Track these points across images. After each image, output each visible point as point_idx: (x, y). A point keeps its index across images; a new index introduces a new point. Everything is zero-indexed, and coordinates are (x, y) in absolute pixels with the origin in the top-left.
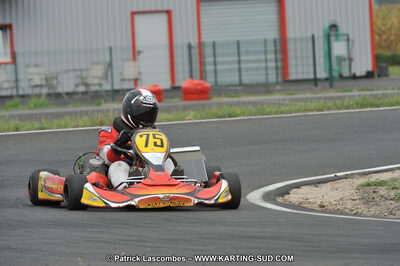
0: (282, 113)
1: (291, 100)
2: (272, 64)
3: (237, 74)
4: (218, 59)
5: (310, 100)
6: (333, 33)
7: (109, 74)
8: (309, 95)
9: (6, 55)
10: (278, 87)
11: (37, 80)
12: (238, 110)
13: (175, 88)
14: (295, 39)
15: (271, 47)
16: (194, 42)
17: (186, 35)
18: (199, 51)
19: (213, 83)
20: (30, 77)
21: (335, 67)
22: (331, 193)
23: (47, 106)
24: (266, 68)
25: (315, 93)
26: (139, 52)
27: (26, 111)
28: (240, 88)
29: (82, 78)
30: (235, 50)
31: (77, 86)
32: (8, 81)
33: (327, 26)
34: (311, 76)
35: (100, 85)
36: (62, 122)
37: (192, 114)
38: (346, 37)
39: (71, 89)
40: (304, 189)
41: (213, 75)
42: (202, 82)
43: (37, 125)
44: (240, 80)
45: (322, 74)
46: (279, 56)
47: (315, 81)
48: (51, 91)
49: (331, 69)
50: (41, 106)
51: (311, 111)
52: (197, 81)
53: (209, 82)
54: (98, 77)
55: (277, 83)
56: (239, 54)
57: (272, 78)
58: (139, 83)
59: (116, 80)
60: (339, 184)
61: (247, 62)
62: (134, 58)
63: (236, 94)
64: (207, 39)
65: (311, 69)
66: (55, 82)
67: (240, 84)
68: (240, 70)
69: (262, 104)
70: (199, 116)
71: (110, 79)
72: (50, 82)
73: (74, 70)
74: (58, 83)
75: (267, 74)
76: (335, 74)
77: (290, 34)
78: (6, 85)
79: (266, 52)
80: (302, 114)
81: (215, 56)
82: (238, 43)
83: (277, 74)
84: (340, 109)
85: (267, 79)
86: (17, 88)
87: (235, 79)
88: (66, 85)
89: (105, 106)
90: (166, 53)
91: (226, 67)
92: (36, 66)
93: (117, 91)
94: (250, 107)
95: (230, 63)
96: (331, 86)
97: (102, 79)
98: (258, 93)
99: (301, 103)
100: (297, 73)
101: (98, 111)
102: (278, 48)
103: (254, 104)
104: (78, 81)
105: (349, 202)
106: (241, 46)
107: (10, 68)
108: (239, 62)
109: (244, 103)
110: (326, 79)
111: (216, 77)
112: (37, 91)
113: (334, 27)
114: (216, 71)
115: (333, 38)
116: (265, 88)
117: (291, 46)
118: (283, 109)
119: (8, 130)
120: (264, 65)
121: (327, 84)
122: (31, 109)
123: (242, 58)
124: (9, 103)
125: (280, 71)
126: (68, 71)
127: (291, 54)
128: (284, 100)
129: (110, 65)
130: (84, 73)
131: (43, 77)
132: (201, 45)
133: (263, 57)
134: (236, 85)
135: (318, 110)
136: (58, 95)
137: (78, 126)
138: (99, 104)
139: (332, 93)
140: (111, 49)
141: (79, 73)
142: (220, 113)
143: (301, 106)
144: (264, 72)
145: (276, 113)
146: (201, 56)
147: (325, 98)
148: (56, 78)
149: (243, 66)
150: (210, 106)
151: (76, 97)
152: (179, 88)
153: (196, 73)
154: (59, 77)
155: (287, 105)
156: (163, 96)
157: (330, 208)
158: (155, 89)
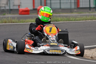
0: (77, 20)
1: (81, 16)
2: (73, 1)
3: (59, 4)
5: (88, 16)
7: (9, 3)
8: (87, 14)
10: (75, 10)
12: (59, 19)
22: (95, 53)
24: (71, 3)
25: (89, 13)
28: (60, 10)
34: (88, 6)
35: (5, 7)
44: (60, 7)
45: (93, 6)
47: (90, 8)
51: (88, 20)
54: (4, 4)
55: (75, 9)
57: (73, 6)
58: (20, 7)
59: (11, 5)
65: (88, 3)
67: (60, 8)
69: (69, 17)
71: (9, 5)
75: (71, 5)
80: (84, 21)
83: (75, 5)
85: (71, 7)
89: (7, 15)
93: (11, 10)
94: (65, 18)
97: (6, 4)
98: (67, 12)
99: (84, 17)
100: (83, 5)
101: (5, 18)
103: (66, 16)
109: (62, 16)
110: (94, 8)
114: (51, 3)
116: (70, 10)
118: (77, 19)
120: (70, 1)
121: (94, 10)
125: (76, 4)
128: (78, 15)
134: (58, 9)
135: (91, 20)
138: (4, 15)
143: (84, 18)
144: (70, 4)
145: (75, 20)
147: (94, 15)
149: (62, 1)
155: (79, 17)
156: (30, 12)
157: (95, 58)
158: (27, 9)
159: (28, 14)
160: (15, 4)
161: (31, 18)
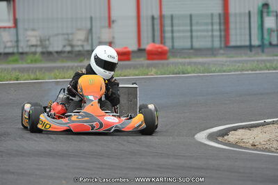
0: (224, 72)
1: (231, 62)
2: (217, 33)
3: (189, 40)
4: (175, 28)
5: (246, 62)
6: (265, 10)
7: (90, 38)
8: (245, 58)
9: (9, 21)
10: (222, 51)
11: (33, 41)
12: (189, 68)
13: (140, 50)
14: (236, 14)
15: (216, 20)
16: (157, 14)
17: (150, 9)
18: (160, 22)
19: (171, 47)
20: (28, 39)
21: (266, 36)
22: (261, 135)
23: (41, 61)
24: (212, 36)
25: (250, 57)
26: (113, 21)
27: (24, 65)
28: (191, 51)
29: (69, 41)
30: (188, 22)
31: (64, 46)
32: (11, 41)
33: (260, 4)
34: (247, 43)
35: (82, 46)
36: (52, 75)
37: (154, 70)
38: (275, 14)
39: (59, 49)
40: (240, 131)
41: (170, 41)
42: (162, 46)
43: (32, 76)
44: (192, 45)
45: (256, 42)
46: (222, 27)
47: (251, 47)
48: (44, 50)
49: (263, 38)
50: (36, 61)
51: (247, 70)
52: (158, 45)
53: (167, 46)
54: (80, 40)
55: (221, 48)
56: (191, 25)
57: (217, 44)
58: (113, 45)
59: (95, 43)
60: (267, 128)
61: (197, 31)
62: (110, 26)
63: (189, 56)
64: (166, 12)
65: (248, 37)
66: (47, 42)
67: (192, 48)
68: (192, 37)
69: (209, 64)
70: (159, 73)
71: (90, 41)
72: (44, 43)
73: (63, 34)
74: (50, 44)
75: (213, 41)
76: (266, 42)
77: (232, 10)
78: (9, 44)
79: (212, 24)
80: (239, 73)
81: (172, 25)
82: (191, 16)
83: (221, 41)
84: (269, 70)
85: (213, 44)
86: (18, 46)
87: (188, 44)
88: (56, 45)
90: (134, 22)
91: (181, 34)
92: (33, 30)
94: (199, 67)
95: (184, 31)
96: (263, 51)
97: (84, 41)
98: (205, 56)
99: (239, 64)
100: (236, 41)
102: (222, 21)
103: (203, 64)
104: (66, 43)
105: (275, 142)
106: (193, 18)
107: (13, 31)
108: (191, 31)
109: (195, 63)
110: (259, 46)
111: (173, 42)
112: (33, 49)
113: (266, 5)
114: (173, 38)
115: (265, 14)
117: (232, 19)
118: (225, 68)
119: (10, 80)
120: (210, 33)
121: (260, 50)
122: (28, 63)
123: (194, 28)
124: (11, 58)
125: (223, 39)
126: (57, 35)
127: (232, 26)
128: (226, 62)
129: (91, 31)
130: (70, 36)
131: (38, 38)
132: (162, 17)
133: (210, 27)
134: (188, 49)
135: (252, 70)
136: (50, 53)
137: (64, 78)
138: (81, 61)
139: (264, 57)
140: (91, 18)
141: (66, 36)
142: (176, 71)
143: (239, 66)
144: (210, 39)
145: (219, 71)
146: (162, 25)
147: (258, 61)
148: (49, 40)
149: (194, 34)
150: (168, 64)
151: (63, 55)
152: (144, 50)
153: (158, 38)
154: (51, 39)
155: (228, 65)
156: (131, 56)
157: (260, 147)
158: (125, 50)
159: (128, 59)
160: (103, 40)
161: (130, 68)
